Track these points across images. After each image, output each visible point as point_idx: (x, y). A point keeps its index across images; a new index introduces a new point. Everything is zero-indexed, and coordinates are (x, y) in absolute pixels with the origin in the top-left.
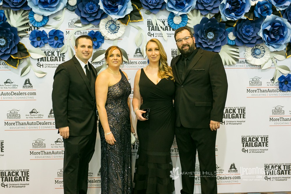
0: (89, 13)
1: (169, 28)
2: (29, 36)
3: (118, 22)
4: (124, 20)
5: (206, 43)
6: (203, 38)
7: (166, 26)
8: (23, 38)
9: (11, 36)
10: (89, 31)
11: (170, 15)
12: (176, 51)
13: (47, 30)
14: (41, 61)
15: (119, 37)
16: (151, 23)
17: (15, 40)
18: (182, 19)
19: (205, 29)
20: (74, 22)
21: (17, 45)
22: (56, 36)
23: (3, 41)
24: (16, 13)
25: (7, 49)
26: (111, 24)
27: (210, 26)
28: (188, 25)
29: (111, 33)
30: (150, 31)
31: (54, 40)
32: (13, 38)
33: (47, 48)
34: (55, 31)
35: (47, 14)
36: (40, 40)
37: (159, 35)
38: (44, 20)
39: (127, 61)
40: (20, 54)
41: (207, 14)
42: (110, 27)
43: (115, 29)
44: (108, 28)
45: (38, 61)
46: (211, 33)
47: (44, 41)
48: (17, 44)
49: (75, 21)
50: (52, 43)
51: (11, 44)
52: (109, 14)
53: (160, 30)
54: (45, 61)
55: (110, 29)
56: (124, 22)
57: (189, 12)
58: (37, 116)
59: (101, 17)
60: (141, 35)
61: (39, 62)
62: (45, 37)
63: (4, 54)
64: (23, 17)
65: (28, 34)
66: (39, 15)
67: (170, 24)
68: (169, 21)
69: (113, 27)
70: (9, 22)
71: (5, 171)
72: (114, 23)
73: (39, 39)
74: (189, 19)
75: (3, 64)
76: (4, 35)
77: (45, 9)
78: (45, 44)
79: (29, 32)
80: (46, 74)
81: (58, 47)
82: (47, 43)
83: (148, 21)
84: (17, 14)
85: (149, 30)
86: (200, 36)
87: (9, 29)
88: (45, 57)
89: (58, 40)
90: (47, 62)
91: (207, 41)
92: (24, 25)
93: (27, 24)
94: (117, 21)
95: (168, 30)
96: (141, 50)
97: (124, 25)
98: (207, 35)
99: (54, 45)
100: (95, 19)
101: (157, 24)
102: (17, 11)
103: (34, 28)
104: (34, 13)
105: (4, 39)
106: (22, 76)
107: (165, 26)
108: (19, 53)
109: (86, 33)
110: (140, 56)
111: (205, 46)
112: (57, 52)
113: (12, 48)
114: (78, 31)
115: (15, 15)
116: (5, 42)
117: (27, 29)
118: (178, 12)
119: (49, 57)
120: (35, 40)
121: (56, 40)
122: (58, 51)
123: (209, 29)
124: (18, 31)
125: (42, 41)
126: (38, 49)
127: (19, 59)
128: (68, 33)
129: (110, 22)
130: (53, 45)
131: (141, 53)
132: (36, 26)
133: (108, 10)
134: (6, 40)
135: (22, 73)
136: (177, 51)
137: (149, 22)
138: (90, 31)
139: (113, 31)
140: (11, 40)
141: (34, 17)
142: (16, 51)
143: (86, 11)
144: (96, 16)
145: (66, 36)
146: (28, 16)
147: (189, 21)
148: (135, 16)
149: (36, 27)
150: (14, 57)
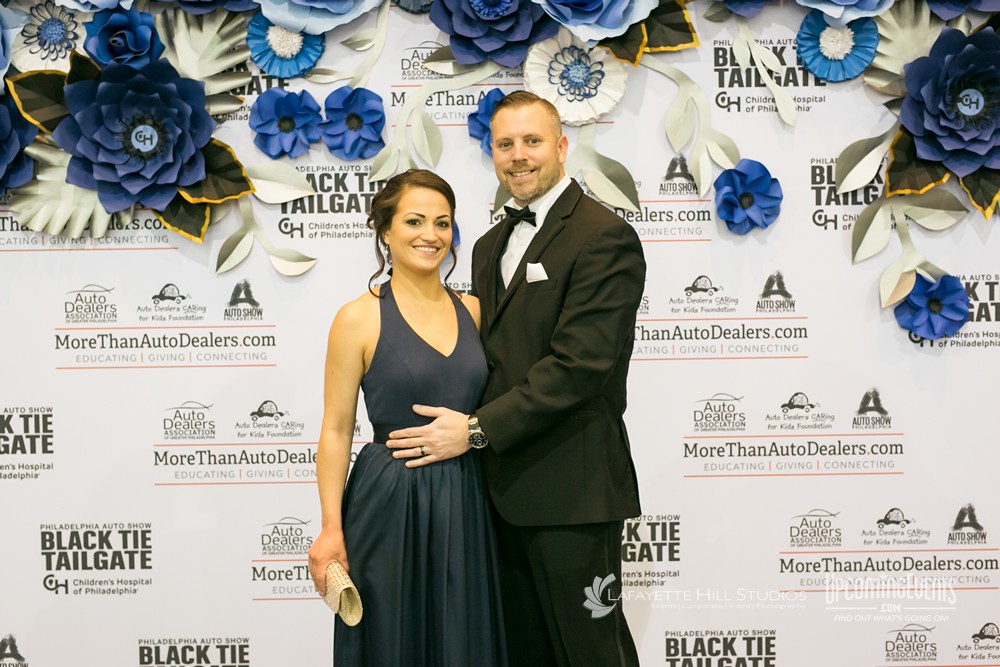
0: (485, 18)
1: (800, 74)
2: (249, 113)
3: (596, 53)
4: (624, 47)
5: (952, 134)
6: (942, 114)
7: (788, 69)
8: (227, 124)
9: (181, 114)
10: (482, 92)
11: (805, 23)
12: (830, 168)
13: (320, 91)
14: (294, 211)
15: (602, 115)
16: (728, 56)
17: (194, 131)
18: (854, 39)
19: (947, 78)
20: (425, 57)
21: (203, 149)
22: (352, 111)
23: (148, 136)
24: (198, 22)
25: (163, 166)
26: (568, 62)
27: (972, 66)
28: (878, 62)
29: (571, 97)
30: (726, 88)
31: (346, 127)
32: (188, 124)
33: (320, 159)
34: (350, 92)
35: (318, 25)
36: (292, 128)
37: (763, 104)
38: (308, 49)
39: (634, 209)
40: (216, 184)
41: (956, 14)
42: (566, 75)
43: (587, 81)
44: (556, 80)
45: (284, 210)
46: (974, 95)
47: (306, 134)
48: (203, 145)
49: (426, 53)
50: (337, 141)
51: (179, 148)
52: (566, 20)
53: (764, 85)
54: (311, 211)
55: (565, 82)
56: (623, 51)
57: (884, 12)
58: (280, 430)
59: (531, 35)
60: (691, 107)
61: (289, 214)
62: (310, 118)
63: (154, 184)
64: (225, 38)
65: (244, 104)
66: (288, 29)
67: (808, 61)
68: (801, 46)
69: (577, 74)
70: (172, 62)
71: (156, 642)
72: (583, 59)
73: (287, 125)
74: (881, 37)
75: (150, 224)
76: (153, 112)
77: (312, 8)
78: (312, 146)
79: (250, 100)
80: (312, 263)
81: (362, 156)
82: (316, 141)
83: (717, 50)
84: (200, 28)
85: (721, 84)
86: (929, 105)
87: (172, 86)
88: (311, 198)
89: (361, 127)
90: (316, 217)
91: (957, 124)
92: (230, 70)
93: (242, 65)
94: (597, 49)
95: (796, 84)
96: (688, 163)
97: (622, 64)
98: (956, 99)
99: (348, 149)
100: (508, 43)
101: (752, 62)
102: (202, 16)
103: (269, 84)
104: (268, 24)
105: (154, 125)
106: (220, 270)
107: (784, 68)
108: (210, 181)
109: (471, 98)
110: (686, 187)
111: (949, 145)
112: (356, 174)
113: (185, 161)
114: (439, 93)
115: (194, 31)
116: (155, 140)
117: (242, 88)
118: (843, 8)
119: (326, 197)
120: (273, 129)
121: (351, 128)
122: (362, 171)
123: (964, 77)
124: (207, 94)
125: (300, 134)
126: (284, 164)
127: (213, 207)
128: (399, 98)
129: (566, 54)
130: (341, 147)
131: (690, 177)
132: (277, 74)
133: (561, 8)
134: (162, 131)
135: (221, 260)
136: (834, 166)
137: (721, 53)
138: (487, 90)
139: (579, 89)
140: (179, 131)
141: (269, 37)
142: (201, 175)
143: (473, 9)
144: (511, 30)
145: (392, 113)
146: (245, 35)
147: (881, 48)
148: (665, 28)
149: (274, 77)
150: (193, 196)
